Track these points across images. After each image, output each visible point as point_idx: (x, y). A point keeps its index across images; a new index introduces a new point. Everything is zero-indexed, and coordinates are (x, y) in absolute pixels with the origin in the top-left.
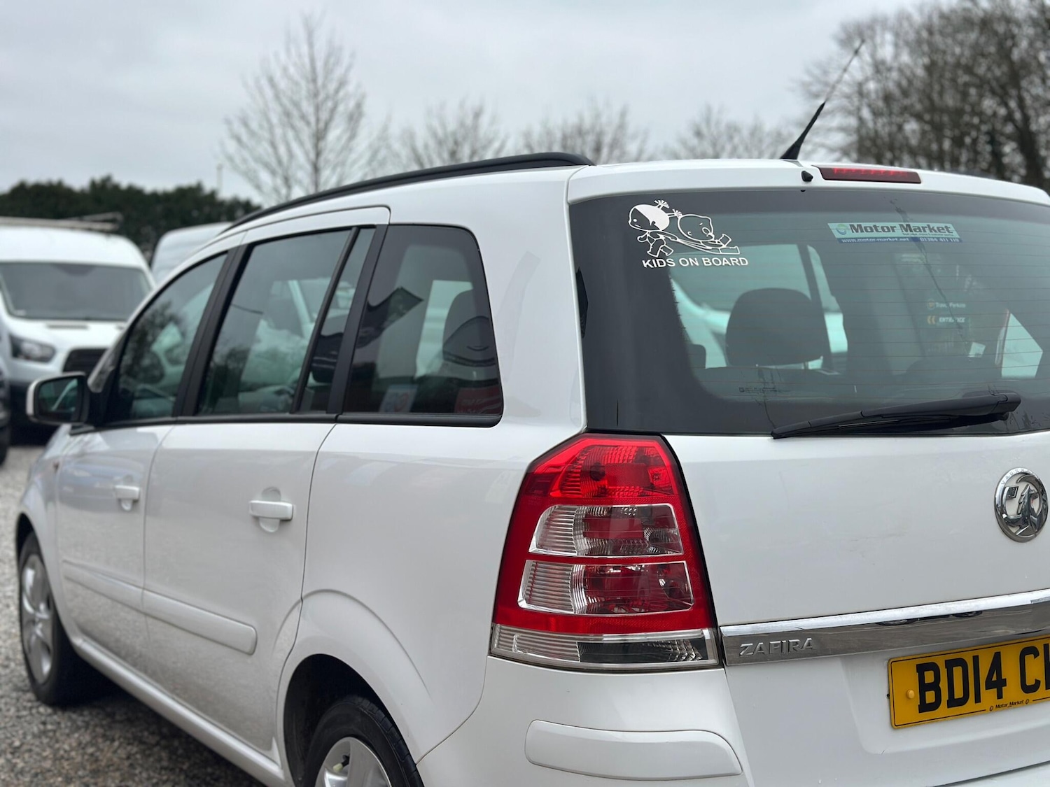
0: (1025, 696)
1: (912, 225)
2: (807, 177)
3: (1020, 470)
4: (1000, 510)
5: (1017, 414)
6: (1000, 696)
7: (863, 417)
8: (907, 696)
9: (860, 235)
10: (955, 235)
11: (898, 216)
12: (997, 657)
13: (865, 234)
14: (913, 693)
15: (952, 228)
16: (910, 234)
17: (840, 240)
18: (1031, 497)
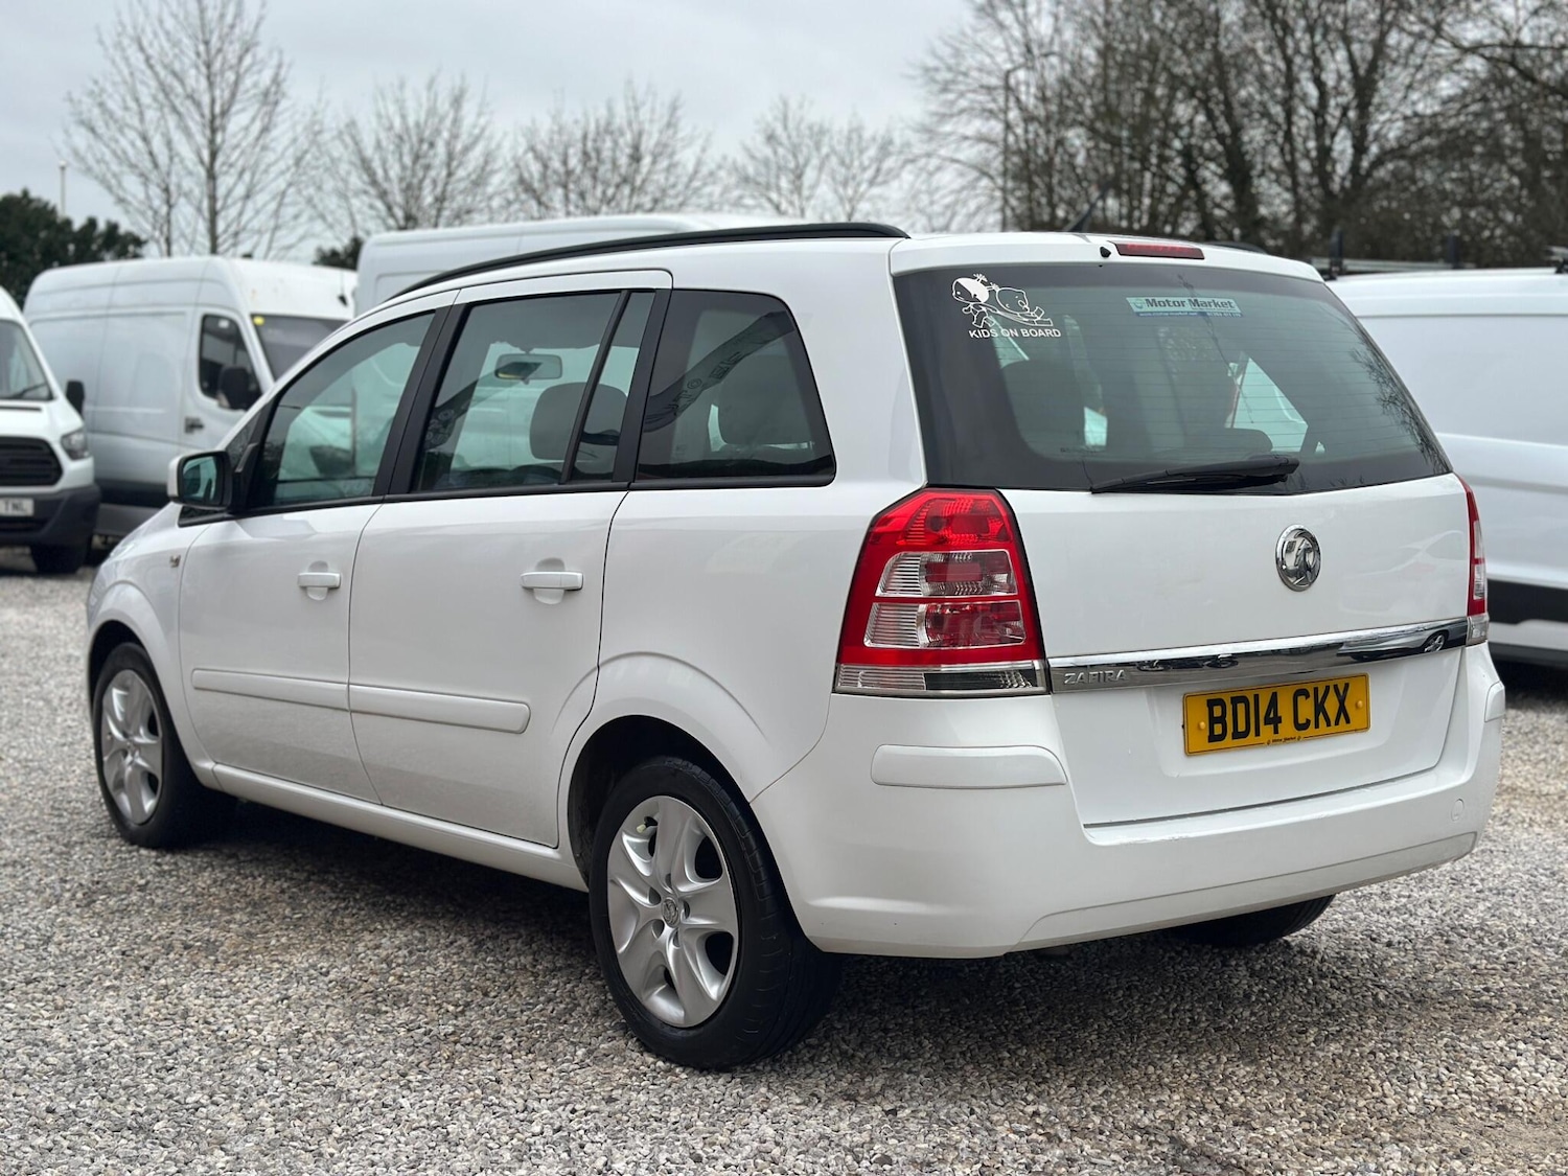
0: (1297, 733)
1: (1199, 299)
2: (1105, 253)
3: (1297, 526)
4: (1280, 562)
5: (1294, 476)
6: (1276, 732)
7: (1168, 476)
8: (1199, 726)
9: (1154, 309)
10: (1237, 310)
11: (1186, 291)
12: (1275, 695)
13: (1159, 309)
14: (1204, 725)
15: (1233, 304)
16: (1197, 309)
17: (1138, 314)
18: (1307, 550)
